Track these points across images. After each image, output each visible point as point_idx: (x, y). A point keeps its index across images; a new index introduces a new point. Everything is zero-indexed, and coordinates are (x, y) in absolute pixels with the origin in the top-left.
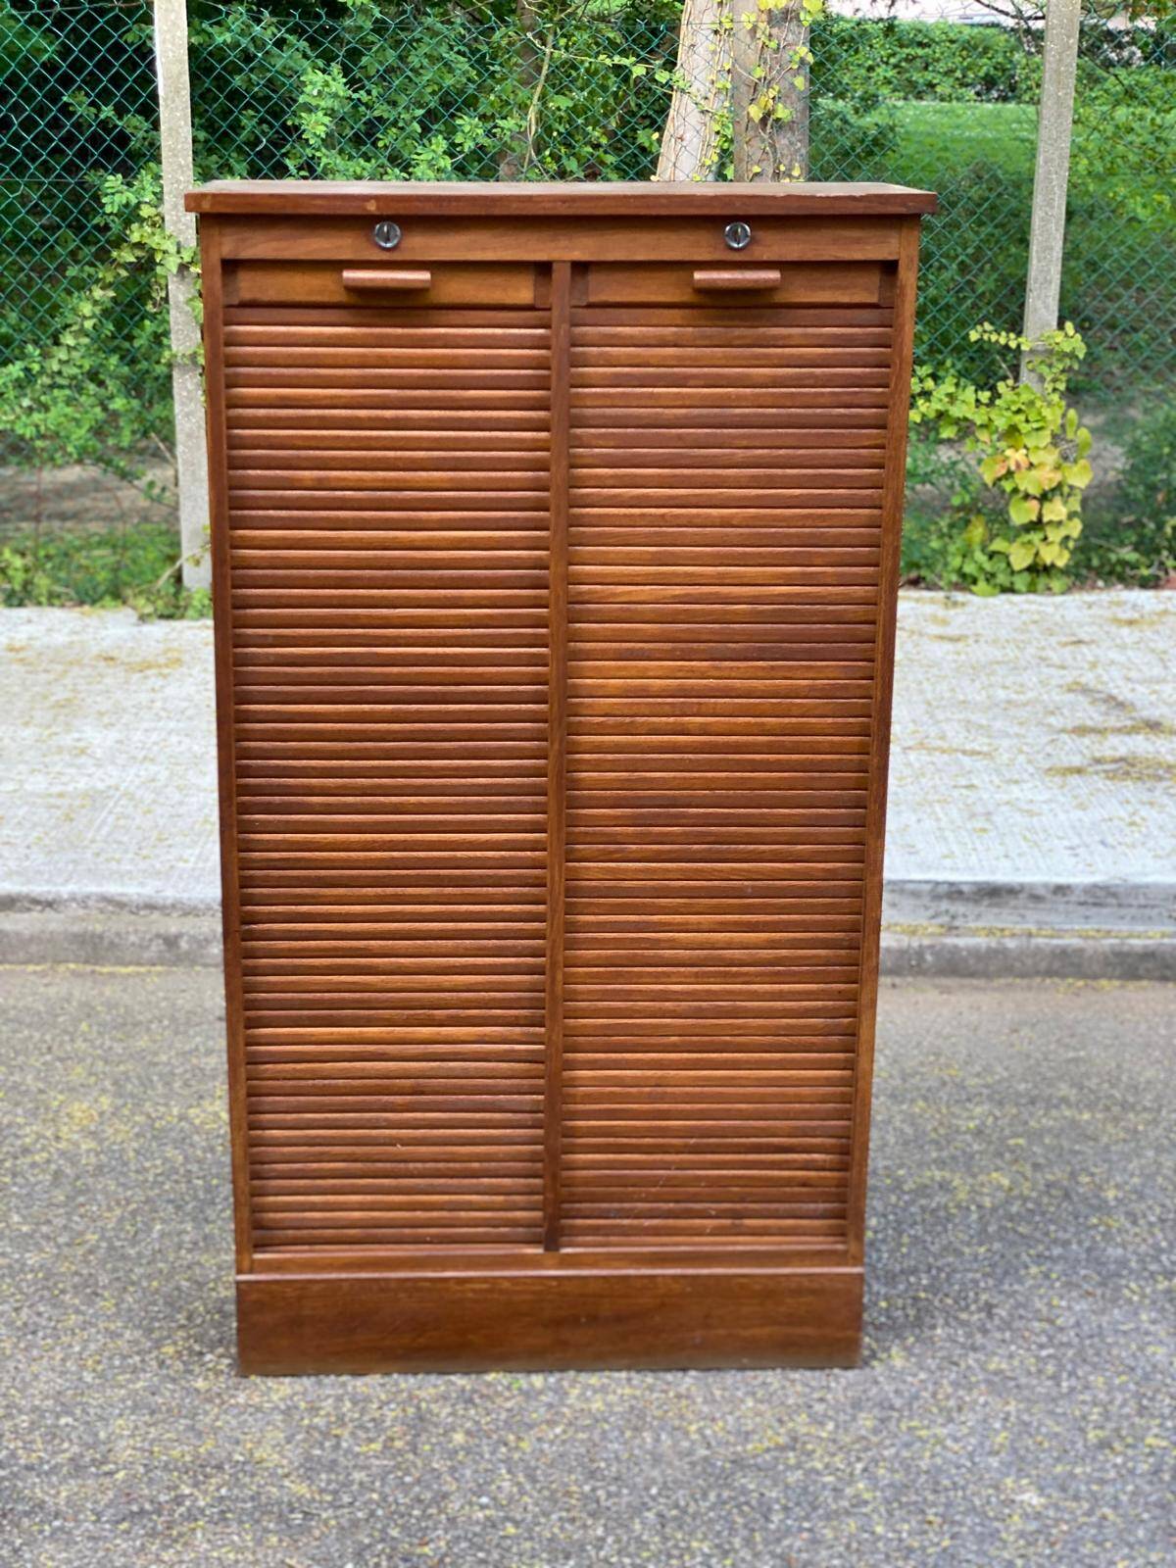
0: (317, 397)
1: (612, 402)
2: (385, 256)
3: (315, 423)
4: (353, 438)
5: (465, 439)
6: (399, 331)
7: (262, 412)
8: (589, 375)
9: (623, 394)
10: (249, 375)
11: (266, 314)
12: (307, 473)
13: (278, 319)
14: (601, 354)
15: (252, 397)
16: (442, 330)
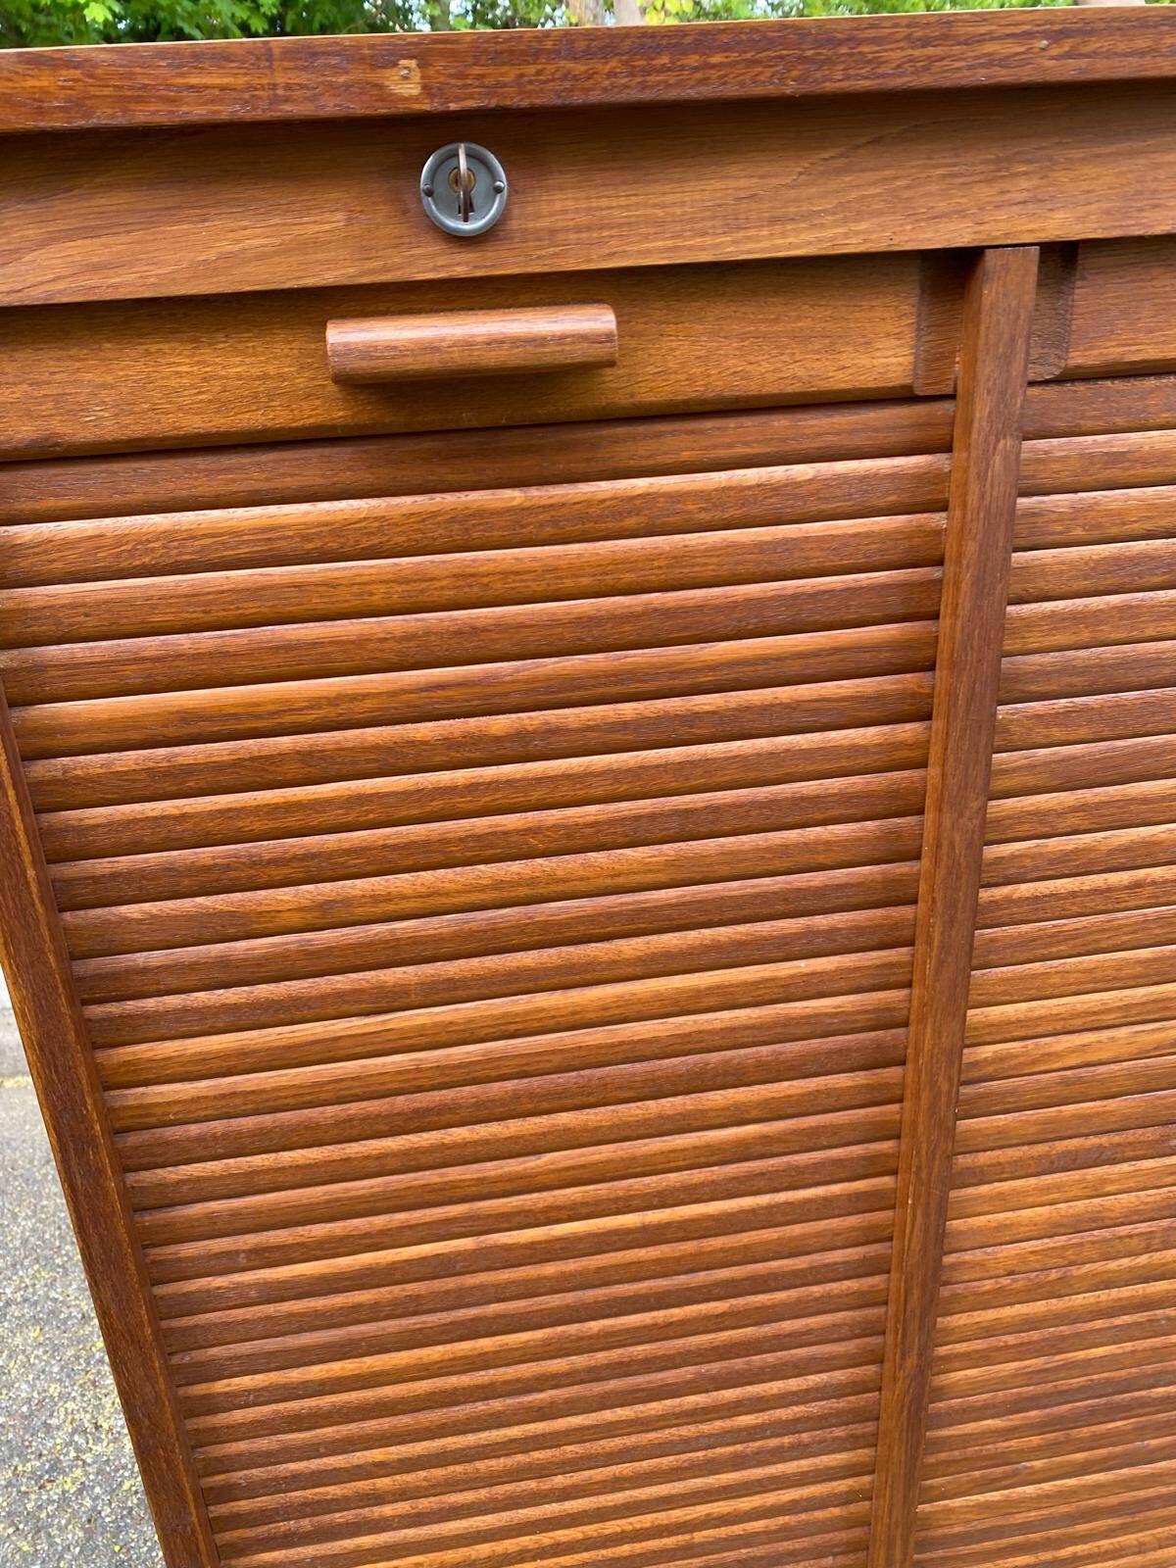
0: (287, 706)
1: (1092, 630)
2: (461, 265)
3: (293, 769)
4: (404, 795)
5: (705, 762)
6: (514, 496)
7: (129, 759)
8: (1042, 569)
9: (1122, 610)
10: (73, 667)
11: (94, 481)
12: (286, 894)
13: (139, 493)
14: (1077, 511)
15: (94, 725)
16: (641, 484)
